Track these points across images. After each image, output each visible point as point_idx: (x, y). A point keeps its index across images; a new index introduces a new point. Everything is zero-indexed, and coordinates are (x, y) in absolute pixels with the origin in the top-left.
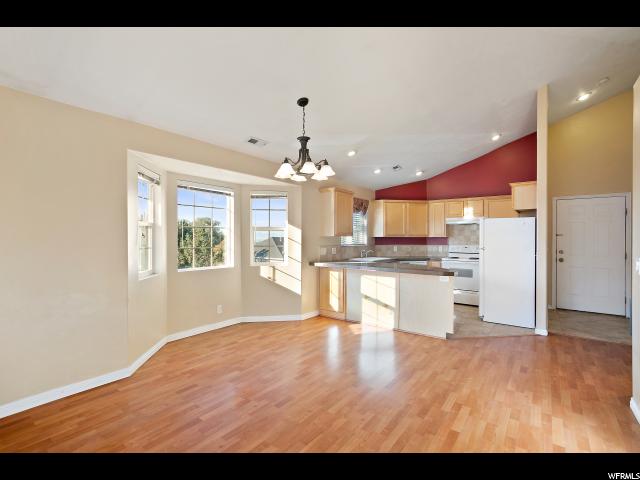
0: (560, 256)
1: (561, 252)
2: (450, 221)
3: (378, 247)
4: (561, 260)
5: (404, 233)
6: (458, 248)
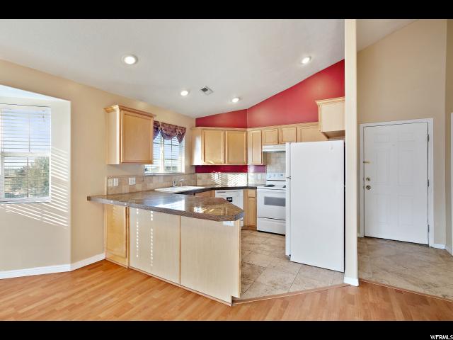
0: (367, 183)
1: (368, 179)
2: (267, 148)
3: (199, 175)
4: (368, 187)
5: (222, 160)
6: (275, 175)
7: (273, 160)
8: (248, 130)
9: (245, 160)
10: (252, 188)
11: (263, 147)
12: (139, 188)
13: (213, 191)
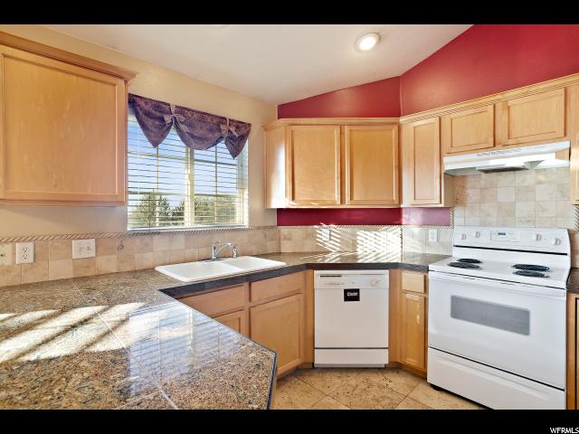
2: (451, 163)
3: (285, 230)
5: (337, 197)
6: (478, 235)
7: (472, 194)
8: (402, 120)
9: (395, 197)
10: (412, 268)
11: (446, 159)
12: (108, 264)
13: (310, 271)
